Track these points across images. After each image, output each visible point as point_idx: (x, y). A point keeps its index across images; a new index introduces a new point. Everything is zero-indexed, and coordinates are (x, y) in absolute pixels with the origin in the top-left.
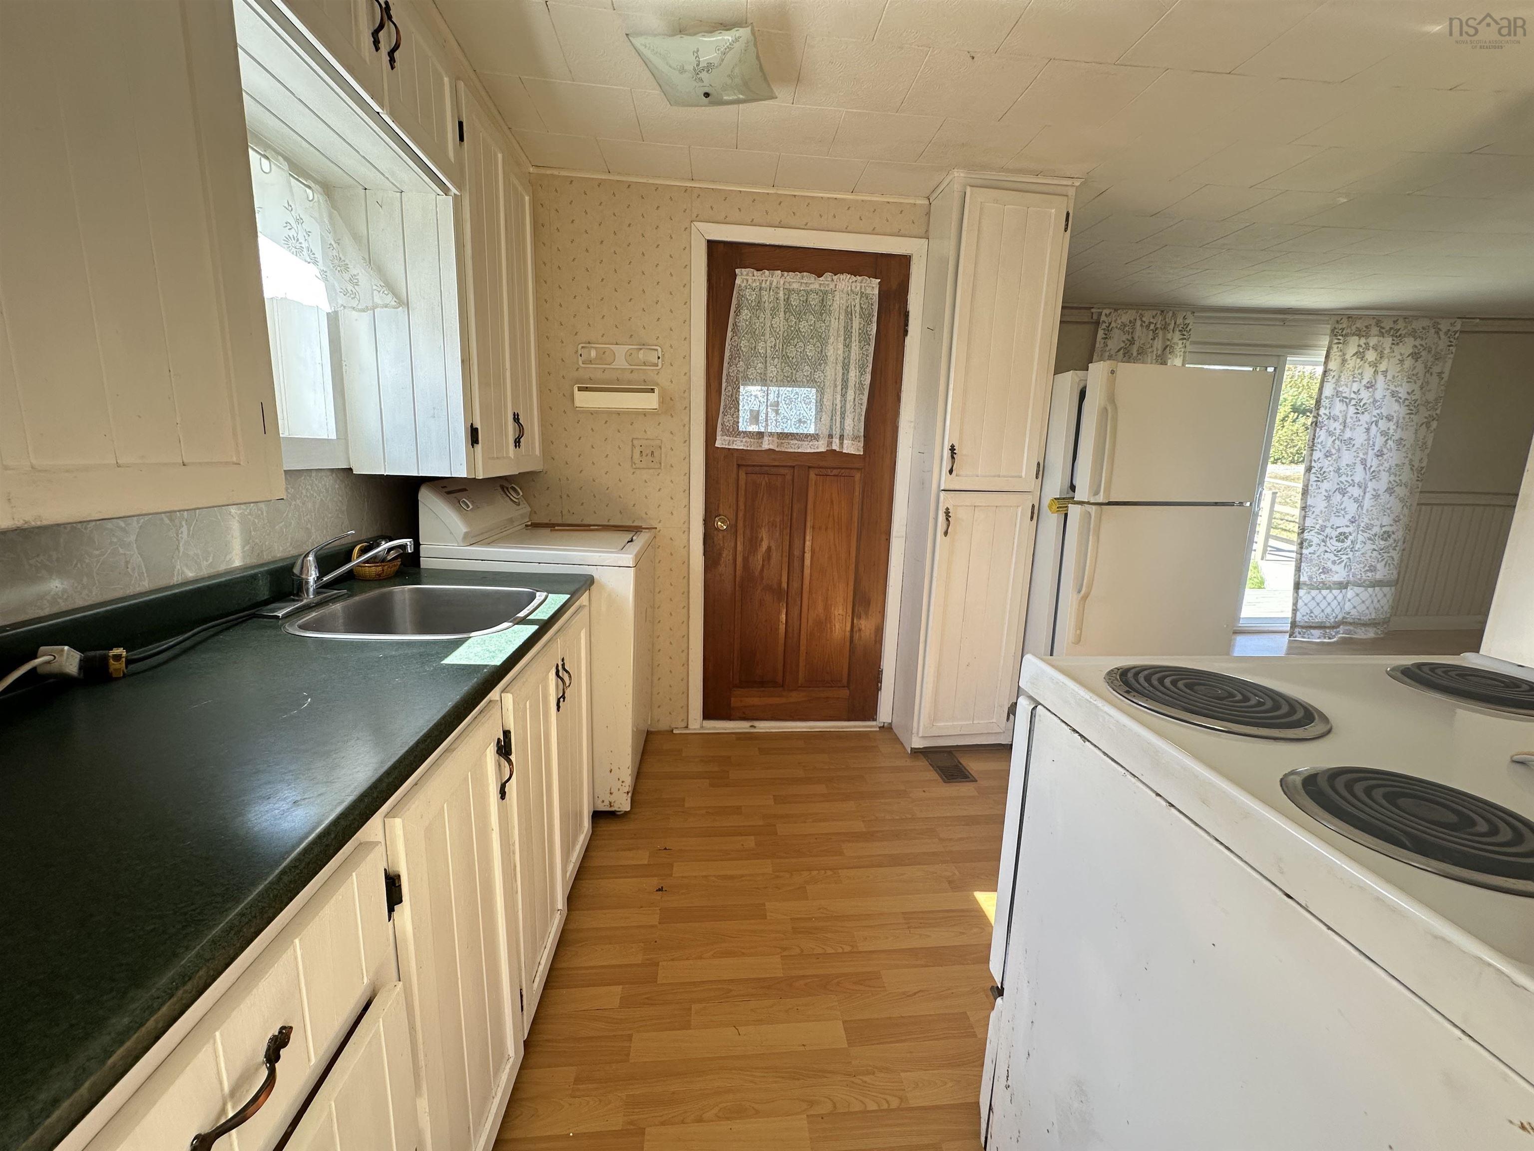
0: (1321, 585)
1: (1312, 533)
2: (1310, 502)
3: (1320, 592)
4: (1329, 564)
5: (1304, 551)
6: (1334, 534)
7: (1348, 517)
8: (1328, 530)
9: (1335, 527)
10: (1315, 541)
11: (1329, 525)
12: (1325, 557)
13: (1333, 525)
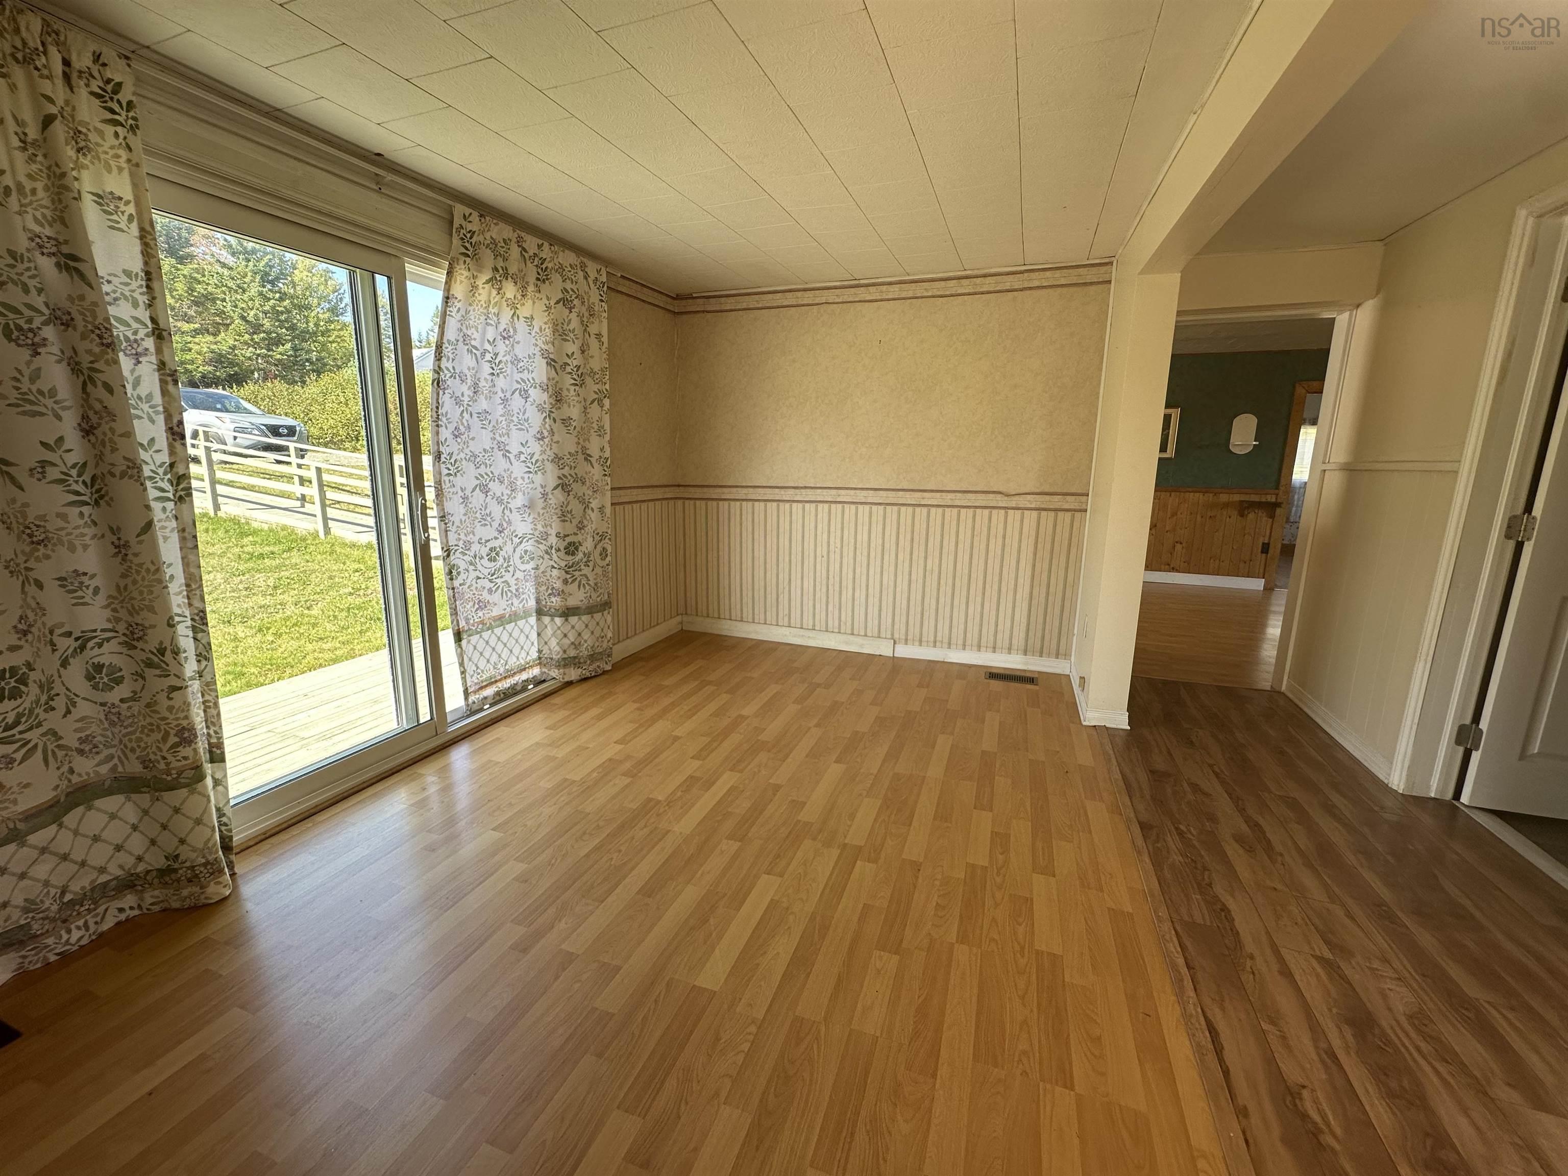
0: (480, 626)
2: (448, 506)
3: (481, 637)
6: (484, 551)
7: (495, 525)
8: (475, 547)
9: (483, 541)
10: (464, 565)
11: (476, 539)
12: (479, 586)
13: (481, 539)
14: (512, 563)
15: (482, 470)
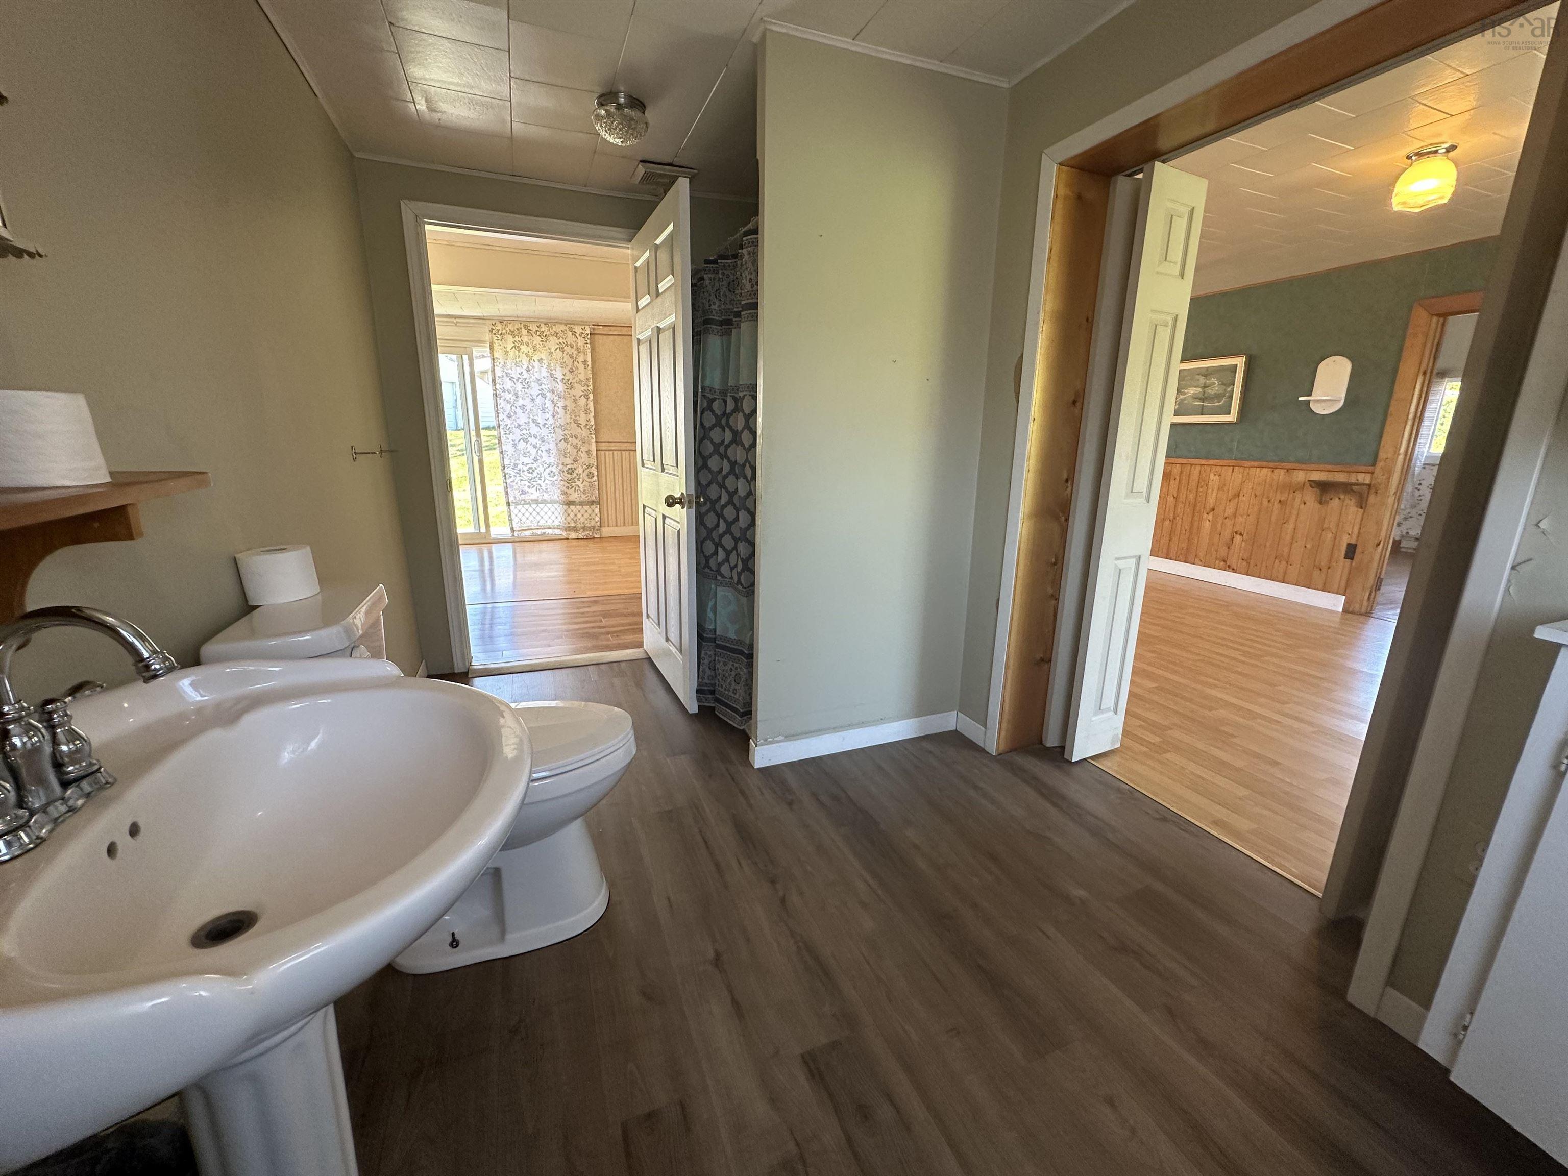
0: (523, 502)
1: (510, 469)
2: (504, 448)
3: (523, 507)
4: (526, 489)
5: (508, 481)
6: (525, 468)
7: (532, 457)
8: (520, 466)
10: (513, 474)
11: (521, 463)
12: (521, 485)
13: (524, 463)
14: (542, 475)
15: (524, 432)
